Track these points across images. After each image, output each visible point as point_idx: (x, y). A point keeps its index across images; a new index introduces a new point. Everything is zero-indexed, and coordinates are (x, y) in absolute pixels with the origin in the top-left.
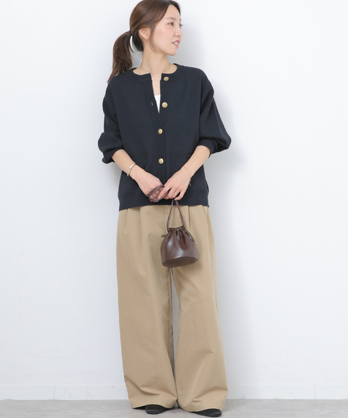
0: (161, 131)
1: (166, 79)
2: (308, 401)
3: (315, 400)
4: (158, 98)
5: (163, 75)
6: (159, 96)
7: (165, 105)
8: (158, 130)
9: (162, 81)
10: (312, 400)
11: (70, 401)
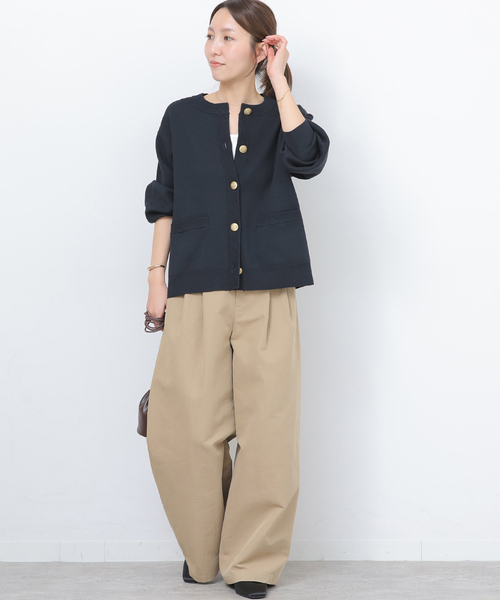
0: (234, 185)
1: (248, 111)
2: (412, 563)
3: (422, 562)
4: (234, 138)
5: (244, 106)
6: (237, 136)
7: (243, 149)
9: (242, 115)
10: (418, 562)
11: (82, 564)
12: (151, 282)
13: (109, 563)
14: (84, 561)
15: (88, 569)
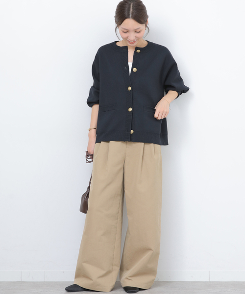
0: (130, 88)
1: (138, 51)
2: (205, 282)
3: (210, 282)
4: (130, 64)
5: (137, 48)
6: (132, 63)
7: (135, 70)
8: (128, 87)
9: (135, 52)
10: (207, 282)
11: (33, 282)
12: (90, 136)
13: (47, 282)
14: (34, 281)
15: (36, 285)
